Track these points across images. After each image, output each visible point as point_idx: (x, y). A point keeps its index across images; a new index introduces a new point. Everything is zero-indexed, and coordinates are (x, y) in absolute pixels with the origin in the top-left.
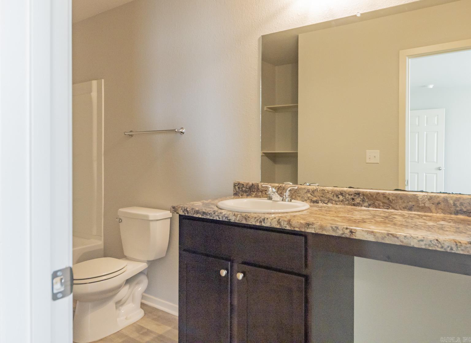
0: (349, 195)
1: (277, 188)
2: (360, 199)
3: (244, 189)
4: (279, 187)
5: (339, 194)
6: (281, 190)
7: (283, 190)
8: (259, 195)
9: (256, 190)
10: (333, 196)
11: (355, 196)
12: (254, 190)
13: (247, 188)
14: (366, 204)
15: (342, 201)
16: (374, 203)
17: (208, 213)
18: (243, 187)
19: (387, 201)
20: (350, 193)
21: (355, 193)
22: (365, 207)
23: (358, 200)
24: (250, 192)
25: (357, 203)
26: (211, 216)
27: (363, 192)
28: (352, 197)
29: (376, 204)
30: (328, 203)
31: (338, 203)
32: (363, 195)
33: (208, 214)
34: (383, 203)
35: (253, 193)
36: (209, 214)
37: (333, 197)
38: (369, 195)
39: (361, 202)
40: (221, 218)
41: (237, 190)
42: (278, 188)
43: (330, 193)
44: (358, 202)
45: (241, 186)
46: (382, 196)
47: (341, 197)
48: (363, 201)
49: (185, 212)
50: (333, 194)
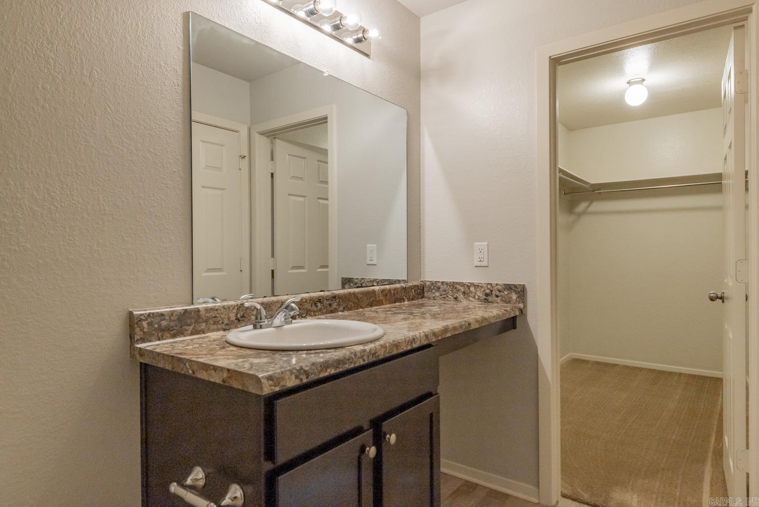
0: (327, 300)
1: (236, 308)
2: (336, 304)
3: (164, 323)
4: (238, 306)
5: (317, 301)
6: (242, 310)
7: (246, 310)
8: (200, 329)
9: (193, 321)
10: (312, 305)
11: (332, 300)
12: (188, 321)
13: (173, 321)
14: (341, 308)
15: (321, 310)
16: (347, 306)
17: (345, 359)
18: (164, 320)
19: (356, 301)
20: (328, 298)
21: (332, 297)
22: (340, 311)
23: (335, 305)
24: (181, 327)
25: (334, 309)
26: (351, 363)
27: (339, 294)
28: (329, 302)
29: (349, 306)
30: (306, 316)
31: (317, 314)
32: (339, 298)
33: (347, 362)
34: (354, 303)
35: (187, 328)
36: (349, 360)
37: (312, 307)
38: (343, 296)
39: (337, 307)
40: (366, 360)
41: (145, 330)
42: (238, 309)
43: (308, 302)
44: (335, 307)
45: (157, 318)
46: (353, 296)
47: (319, 305)
48: (339, 305)
49: (301, 377)
50: (311, 302)
